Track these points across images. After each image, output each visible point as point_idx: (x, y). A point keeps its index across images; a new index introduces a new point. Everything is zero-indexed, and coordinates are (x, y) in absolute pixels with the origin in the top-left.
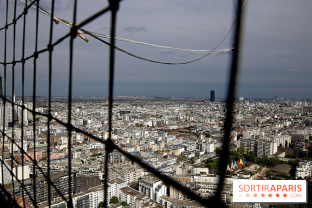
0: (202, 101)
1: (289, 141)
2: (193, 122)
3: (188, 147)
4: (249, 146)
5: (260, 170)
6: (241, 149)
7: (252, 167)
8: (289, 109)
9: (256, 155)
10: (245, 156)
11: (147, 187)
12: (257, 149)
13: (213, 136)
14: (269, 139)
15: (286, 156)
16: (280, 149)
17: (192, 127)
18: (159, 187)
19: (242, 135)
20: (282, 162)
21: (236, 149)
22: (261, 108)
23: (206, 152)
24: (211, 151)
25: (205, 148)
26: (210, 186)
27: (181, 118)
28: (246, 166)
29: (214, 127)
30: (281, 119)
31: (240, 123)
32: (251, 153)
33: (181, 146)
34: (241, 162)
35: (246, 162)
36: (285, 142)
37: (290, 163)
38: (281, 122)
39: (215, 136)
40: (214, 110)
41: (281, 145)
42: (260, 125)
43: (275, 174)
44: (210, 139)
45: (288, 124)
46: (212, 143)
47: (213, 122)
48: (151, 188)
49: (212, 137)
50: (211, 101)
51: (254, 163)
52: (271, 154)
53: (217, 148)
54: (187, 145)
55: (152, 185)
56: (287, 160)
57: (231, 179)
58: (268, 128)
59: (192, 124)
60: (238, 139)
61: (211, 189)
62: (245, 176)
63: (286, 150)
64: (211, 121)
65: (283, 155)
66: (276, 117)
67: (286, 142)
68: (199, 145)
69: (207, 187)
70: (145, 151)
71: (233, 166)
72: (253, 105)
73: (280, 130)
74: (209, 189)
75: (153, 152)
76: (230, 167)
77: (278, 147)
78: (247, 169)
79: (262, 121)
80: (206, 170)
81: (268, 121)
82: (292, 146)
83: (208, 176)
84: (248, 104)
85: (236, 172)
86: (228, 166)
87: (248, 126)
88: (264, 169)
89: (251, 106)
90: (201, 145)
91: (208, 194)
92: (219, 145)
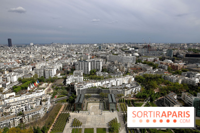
0: (1, 47)
1: (62, 67)
4: (40, 73)
5: (48, 85)
6: (36, 75)
7: (44, 85)
8: (60, 49)
9: (45, 78)
10: (38, 79)
12: (45, 74)
14: (51, 67)
15: (61, 75)
16: (58, 72)
19: (35, 67)
20: (59, 78)
21: (32, 76)
22: (45, 50)
23: (11, 82)
24: (15, 81)
26: (18, 103)
28: (40, 85)
29: (15, 64)
30: (56, 55)
31: (33, 60)
32: (42, 77)
34: (37, 83)
35: (39, 83)
37: (63, 78)
38: (57, 57)
39: (16, 70)
40: (13, 53)
42: (45, 60)
43: (56, 85)
44: (13, 73)
45: (60, 57)
46: (14, 75)
47: (13, 61)
49: (14, 71)
51: (44, 82)
52: (53, 75)
53: (19, 78)
56: (61, 77)
57: (32, 95)
58: (50, 61)
60: (33, 70)
61: (20, 104)
62: (40, 91)
63: (61, 72)
64: (11, 60)
65: (59, 74)
66: (54, 54)
67: (60, 67)
69: (16, 104)
71: (32, 87)
72: (40, 48)
73: (57, 62)
74: (18, 105)
76: (30, 88)
77: (56, 71)
78: (41, 86)
79: (46, 57)
80: (14, 94)
81: (50, 57)
82: (63, 69)
83: (16, 97)
84: (36, 47)
85: (34, 90)
86: (29, 88)
87: (38, 61)
88: (50, 84)
89: (38, 49)
90: (6, 78)
91: (18, 108)
92: (21, 76)
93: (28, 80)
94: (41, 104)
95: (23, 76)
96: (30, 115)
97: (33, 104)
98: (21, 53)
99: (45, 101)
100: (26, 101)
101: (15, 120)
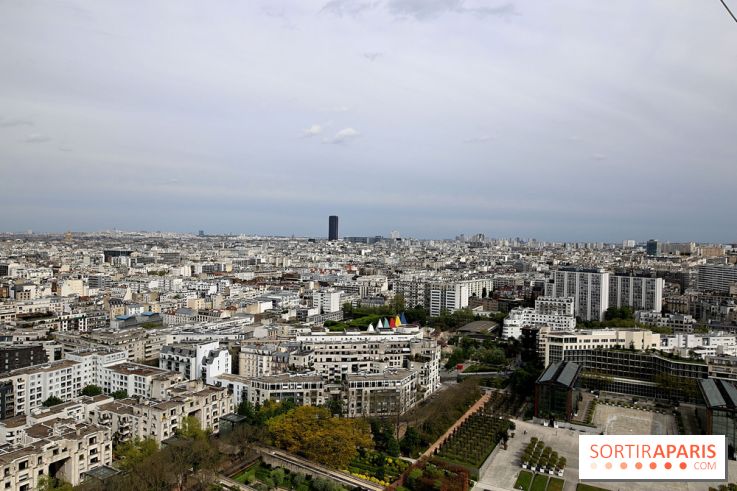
0: (310, 240)
1: (489, 288)
2: (291, 267)
3: (280, 300)
4: (415, 294)
6: (399, 299)
9: (428, 310)
10: (406, 312)
11: (181, 358)
12: (429, 300)
13: (335, 284)
16: (473, 298)
17: (289, 275)
18: (213, 355)
20: (478, 317)
21: (387, 303)
23: (322, 312)
24: (332, 310)
25: (319, 304)
26: (333, 346)
27: (263, 261)
29: (339, 274)
31: (393, 269)
32: (418, 307)
33: (265, 299)
34: (398, 321)
35: (406, 322)
36: (481, 293)
37: (492, 317)
39: (340, 284)
40: (338, 253)
41: (474, 294)
43: (466, 334)
44: (331, 290)
46: (334, 292)
47: (336, 266)
48: (193, 360)
50: (330, 240)
51: (424, 325)
52: (457, 307)
53: (344, 305)
54: (280, 297)
55: (193, 353)
56: (487, 313)
59: (289, 271)
60: (390, 288)
61: (338, 353)
63: (485, 302)
64: (331, 265)
65: (480, 308)
66: (463, 260)
67: (484, 290)
68: (305, 298)
69: (328, 350)
70: (173, 314)
71: (381, 326)
72: (418, 245)
74: (332, 353)
75: (196, 314)
77: (470, 298)
81: (448, 267)
82: (495, 295)
84: (408, 243)
86: (371, 327)
88: (444, 333)
89: (414, 248)
90: (311, 298)
91: (331, 365)
92: (351, 299)
93: (373, 311)
94: (405, 365)
95: (359, 302)
96: (365, 389)
97: (381, 361)
98: (360, 253)
99: (419, 359)
100: (360, 348)
101: (319, 390)
